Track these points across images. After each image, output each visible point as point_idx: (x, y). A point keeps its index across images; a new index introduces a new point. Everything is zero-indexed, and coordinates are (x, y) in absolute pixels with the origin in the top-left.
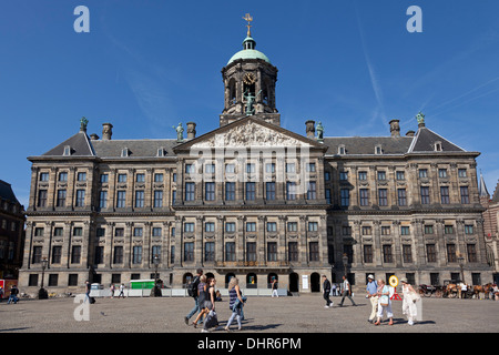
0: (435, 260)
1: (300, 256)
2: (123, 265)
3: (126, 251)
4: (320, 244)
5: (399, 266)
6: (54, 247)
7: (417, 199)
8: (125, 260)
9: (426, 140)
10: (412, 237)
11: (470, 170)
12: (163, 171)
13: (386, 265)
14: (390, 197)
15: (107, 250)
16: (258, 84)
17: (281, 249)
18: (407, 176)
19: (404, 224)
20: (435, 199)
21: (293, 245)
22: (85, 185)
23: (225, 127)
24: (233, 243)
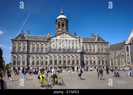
0: (100, 64)
1: (75, 63)
3: (35, 62)
4: (79, 61)
5: (93, 65)
6: (19, 61)
7: (97, 51)
8: (35, 64)
9: (99, 39)
10: (96, 59)
11: (107, 46)
12: (43, 44)
13: (91, 65)
14: (92, 51)
15: (31, 62)
16: (65, 24)
17: (71, 62)
18: (95, 46)
19: (94, 57)
20: (101, 51)
21: (73, 61)
22: (25, 46)
23: (59, 34)
24: (61, 61)
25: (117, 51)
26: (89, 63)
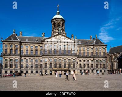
1: (71, 67)
2: (29, 69)
3: (29, 65)
5: (90, 69)
6: (11, 64)
8: (29, 67)
10: (93, 62)
11: (105, 49)
12: (38, 46)
13: (88, 69)
15: (24, 65)
16: (61, 25)
17: (67, 65)
19: (92, 60)
21: (69, 64)
22: (17, 48)
23: (55, 36)
24: (56, 64)
25: (117, 54)
26: (87, 66)
